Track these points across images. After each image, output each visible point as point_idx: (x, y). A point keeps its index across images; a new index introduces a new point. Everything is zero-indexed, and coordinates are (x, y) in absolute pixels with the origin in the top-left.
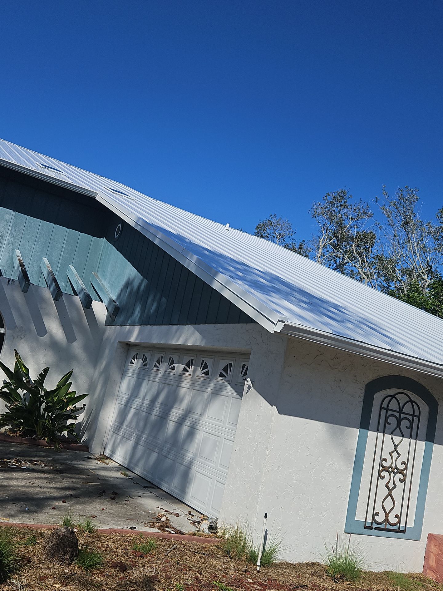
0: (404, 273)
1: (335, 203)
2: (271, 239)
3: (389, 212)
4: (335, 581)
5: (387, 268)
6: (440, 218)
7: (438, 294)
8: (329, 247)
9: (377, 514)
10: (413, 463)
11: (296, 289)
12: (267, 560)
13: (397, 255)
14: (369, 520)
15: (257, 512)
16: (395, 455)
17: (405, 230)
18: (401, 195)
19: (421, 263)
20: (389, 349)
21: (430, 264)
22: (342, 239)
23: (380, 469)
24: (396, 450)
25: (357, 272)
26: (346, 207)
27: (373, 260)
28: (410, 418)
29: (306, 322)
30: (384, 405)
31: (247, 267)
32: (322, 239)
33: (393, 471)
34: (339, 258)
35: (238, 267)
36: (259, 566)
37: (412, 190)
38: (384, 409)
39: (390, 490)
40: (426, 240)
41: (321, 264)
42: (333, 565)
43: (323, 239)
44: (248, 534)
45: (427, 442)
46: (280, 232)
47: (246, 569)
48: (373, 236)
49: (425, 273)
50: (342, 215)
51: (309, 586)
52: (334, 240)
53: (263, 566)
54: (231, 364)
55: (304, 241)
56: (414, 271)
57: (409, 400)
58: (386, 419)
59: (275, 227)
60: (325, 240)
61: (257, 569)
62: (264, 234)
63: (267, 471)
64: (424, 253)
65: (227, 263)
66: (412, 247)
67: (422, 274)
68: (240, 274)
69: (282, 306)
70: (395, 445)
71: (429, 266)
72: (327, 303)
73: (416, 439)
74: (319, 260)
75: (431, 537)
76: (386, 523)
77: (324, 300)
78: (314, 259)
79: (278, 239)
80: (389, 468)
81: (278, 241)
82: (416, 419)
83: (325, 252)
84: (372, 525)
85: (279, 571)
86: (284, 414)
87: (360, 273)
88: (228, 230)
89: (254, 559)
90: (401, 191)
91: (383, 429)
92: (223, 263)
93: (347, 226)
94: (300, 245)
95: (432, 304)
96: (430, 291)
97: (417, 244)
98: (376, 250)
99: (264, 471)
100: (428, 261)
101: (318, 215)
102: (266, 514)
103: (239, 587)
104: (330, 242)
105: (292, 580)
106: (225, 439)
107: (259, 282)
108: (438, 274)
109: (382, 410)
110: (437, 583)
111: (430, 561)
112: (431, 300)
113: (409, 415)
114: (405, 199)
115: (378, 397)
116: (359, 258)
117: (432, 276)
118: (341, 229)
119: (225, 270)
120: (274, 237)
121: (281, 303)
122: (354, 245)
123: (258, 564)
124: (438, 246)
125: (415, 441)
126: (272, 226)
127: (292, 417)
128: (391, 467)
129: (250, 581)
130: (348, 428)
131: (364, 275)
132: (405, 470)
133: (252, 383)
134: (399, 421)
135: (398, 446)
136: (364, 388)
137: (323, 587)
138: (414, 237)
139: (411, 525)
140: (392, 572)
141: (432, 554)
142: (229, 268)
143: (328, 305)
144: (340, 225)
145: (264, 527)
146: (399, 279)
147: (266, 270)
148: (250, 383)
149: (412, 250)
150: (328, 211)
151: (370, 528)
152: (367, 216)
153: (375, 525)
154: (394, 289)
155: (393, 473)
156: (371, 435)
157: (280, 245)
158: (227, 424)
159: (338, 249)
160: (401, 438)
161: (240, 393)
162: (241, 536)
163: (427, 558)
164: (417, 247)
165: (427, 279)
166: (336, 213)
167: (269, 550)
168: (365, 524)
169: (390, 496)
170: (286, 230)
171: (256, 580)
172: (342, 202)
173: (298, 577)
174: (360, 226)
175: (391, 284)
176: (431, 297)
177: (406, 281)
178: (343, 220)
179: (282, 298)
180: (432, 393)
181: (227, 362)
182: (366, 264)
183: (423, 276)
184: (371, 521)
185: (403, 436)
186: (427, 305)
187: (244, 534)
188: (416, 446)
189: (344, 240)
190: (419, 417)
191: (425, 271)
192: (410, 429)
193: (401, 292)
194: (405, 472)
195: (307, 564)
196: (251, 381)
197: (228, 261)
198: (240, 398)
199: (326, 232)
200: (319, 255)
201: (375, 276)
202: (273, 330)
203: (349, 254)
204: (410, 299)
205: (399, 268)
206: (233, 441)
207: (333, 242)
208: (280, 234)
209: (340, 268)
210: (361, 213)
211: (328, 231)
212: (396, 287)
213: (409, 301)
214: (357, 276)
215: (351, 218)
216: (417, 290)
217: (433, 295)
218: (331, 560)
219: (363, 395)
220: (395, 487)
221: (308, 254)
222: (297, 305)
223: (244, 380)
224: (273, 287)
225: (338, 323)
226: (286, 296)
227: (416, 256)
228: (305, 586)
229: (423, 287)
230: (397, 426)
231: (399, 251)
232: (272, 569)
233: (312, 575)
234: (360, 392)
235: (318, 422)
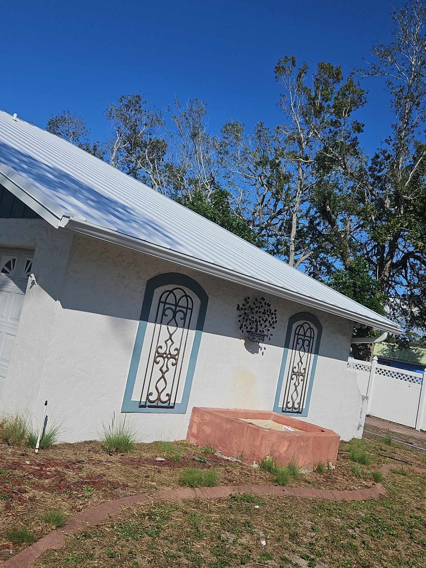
0: (191, 182)
1: (130, 107)
2: (64, 137)
3: (180, 122)
4: (110, 454)
5: (176, 176)
6: (223, 133)
7: (218, 204)
8: (123, 151)
9: (151, 394)
10: (185, 349)
11: (85, 188)
12: (46, 443)
13: (185, 164)
14: (144, 400)
15: (38, 401)
16: (169, 342)
17: (194, 141)
18: (192, 106)
19: (205, 173)
20: (169, 248)
21: (213, 175)
22: (136, 144)
23: (156, 356)
24: (170, 338)
25: (149, 178)
26: (140, 112)
27: (164, 168)
28: (185, 310)
29: (91, 219)
30: (163, 299)
31: (34, 161)
32: (116, 142)
33: (167, 357)
34: (132, 163)
35: (23, 159)
36: (37, 449)
37: (201, 102)
38: (163, 302)
39: (163, 373)
40: (211, 153)
41: (115, 167)
42: (109, 441)
43: (118, 142)
44: (28, 421)
45: (197, 331)
46: (74, 131)
47: (24, 452)
48: (164, 144)
49: (208, 183)
50: (136, 120)
51: (85, 461)
52: (127, 145)
53: (42, 448)
54: (14, 260)
55: (98, 142)
56: (199, 181)
57: (184, 294)
58: (164, 312)
59: (68, 124)
60: (119, 144)
61: (36, 452)
62: (56, 131)
63: (49, 362)
64: (209, 165)
65: (11, 154)
66: (198, 158)
67: (205, 184)
68: (25, 166)
69: (70, 203)
70: (170, 334)
71: (212, 177)
72: (116, 204)
73: (188, 328)
74: (113, 164)
75: (195, 410)
76: (158, 401)
77: (112, 200)
78: (108, 162)
79: (72, 137)
80: (163, 354)
81: (72, 139)
82: (189, 311)
83: (119, 156)
84: (146, 403)
85: (58, 451)
86: (68, 309)
87: (151, 180)
88: (16, 121)
89: (33, 443)
90: (192, 103)
91: (160, 320)
92: (6, 153)
93: (141, 132)
94: (94, 146)
95: (212, 213)
96: (211, 200)
97: (203, 156)
98: (167, 158)
99: (46, 362)
100: (211, 172)
101: (113, 117)
102: (47, 402)
103: (16, 469)
104: (124, 146)
105: (70, 457)
106: (6, 334)
107: (45, 176)
108: (219, 185)
109: (161, 303)
110: (197, 446)
111: (193, 430)
112: (212, 208)
113: (184, 307)
114: (195, 111)
115: (158, 292)
116: (151, 165)
117: (214, 187)
118: (135, 134)
119: (8, 161)
120: (67, 135)
121: (67, 199)
122: (146, 151)
123: (36, 448)
124: (221, 160)
125: (187, 330)
126: (65, 123)
127: (75, 311)
128: (165, 353)
129: (28, 463)
130: (129, 320)
131: (155, 182)
132: (177, 355)
133: (36, 279)
134: (175, 313)
135: (173, 335)
136: (146, 284)
137: (98, 461)
138: (200, 149)
139: (179, 401)
140: (161, 441)
141: (194, 423)
142: (12, 159)
143: (117, 205)
144: (134, 129)
145: (44, 413)
146: (186, 188)
147: (54, 165)
148: (34, 278)
149: (198, 161)
150: (123, 115)
151: (144, 406)
152: (160, 123)
153: (148, 404)
154: (181, 197)
155: (166, 358)
156: (150, 326)
157: (73, 144)
158: (9, 319)
159: (132, 154)
160: (176, 328)
161: (24, 289)
162: (20, 424)
163: (190, 427)
164: (203, 158)
165: (209, 190)
166: (130, 117)
167: (48, 434)
168: (140, 404)
169: (163, 379)
170: (80, 128)
171: (34, 461)
172: (136, 106)
173: (75, 454)
174: (153, 133)
175: (179, 192)
176: (212, 206)
177: (192, 190)
178: (137, 125)
179: (70, 195)
180: (204, 288)
181: (10, 258)
182: (157, 171)
183: (206, 186)
184: (145, 401)
185: (177, 326)
186: (209, 213)
187: (24, 422)
188: (187, 334)
189: (137, 145)
190: (192, 309)
191: (208, 182)
192: (184, 320)
193: (186, 200)
194: (177, 357)
195: (86, 442)
196: (35, 277)
197: (12, 152)
198: (23, 294)
199: (121, 136)
200: (113, 158)
201: (165, 184)
202: (58, 225)
203: (142, 160)
204: (194, 206)
205: (187, 177)
206: (15, 336)
207: (127, 146)
208: (74, 132)
209: (133, 173)
210: (154, 120)
211: (122, 135)
212: (183, 195)
213: (193, 209)
214: (148, 182)
215: (145, 124)
216: (200, 199)
217: (214, 204)
218: (107, 437)
219: (144, 290)
220: (167, 371)
221: (102, 156)
222: (85, 202)
223: (28, 276)
224: (61, 183)
225: (124, 222)
226: (74, 193)
227: (201, 167)
228: (81, 461)
229: (206, 197)
230: (173, 317)
231: (187, 161)
232: (51, 450)
233: (89, 451)
234: (142, 288)
235: (100, 315)
